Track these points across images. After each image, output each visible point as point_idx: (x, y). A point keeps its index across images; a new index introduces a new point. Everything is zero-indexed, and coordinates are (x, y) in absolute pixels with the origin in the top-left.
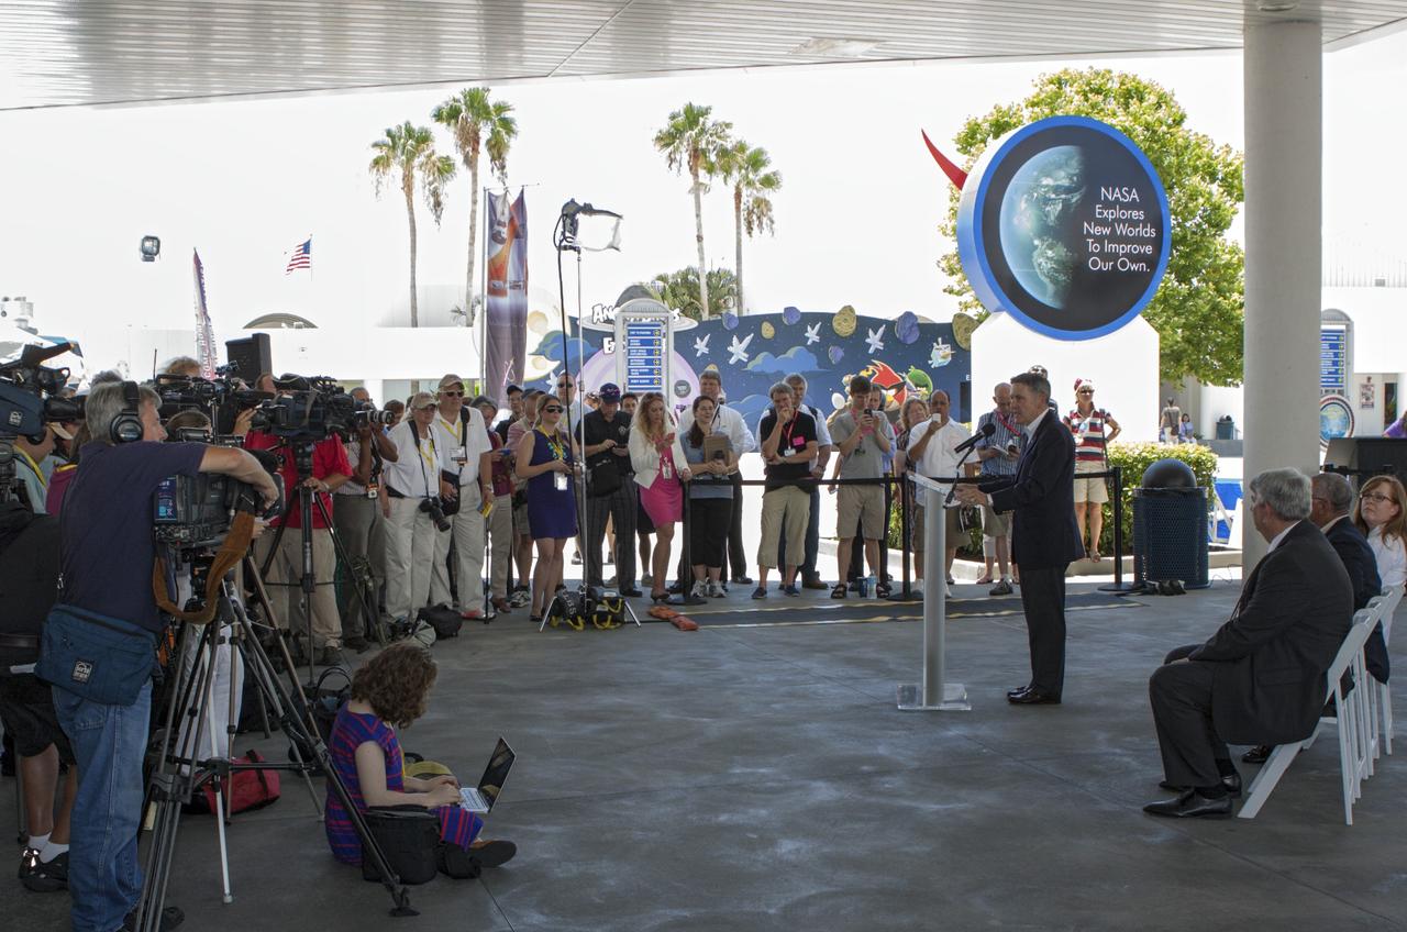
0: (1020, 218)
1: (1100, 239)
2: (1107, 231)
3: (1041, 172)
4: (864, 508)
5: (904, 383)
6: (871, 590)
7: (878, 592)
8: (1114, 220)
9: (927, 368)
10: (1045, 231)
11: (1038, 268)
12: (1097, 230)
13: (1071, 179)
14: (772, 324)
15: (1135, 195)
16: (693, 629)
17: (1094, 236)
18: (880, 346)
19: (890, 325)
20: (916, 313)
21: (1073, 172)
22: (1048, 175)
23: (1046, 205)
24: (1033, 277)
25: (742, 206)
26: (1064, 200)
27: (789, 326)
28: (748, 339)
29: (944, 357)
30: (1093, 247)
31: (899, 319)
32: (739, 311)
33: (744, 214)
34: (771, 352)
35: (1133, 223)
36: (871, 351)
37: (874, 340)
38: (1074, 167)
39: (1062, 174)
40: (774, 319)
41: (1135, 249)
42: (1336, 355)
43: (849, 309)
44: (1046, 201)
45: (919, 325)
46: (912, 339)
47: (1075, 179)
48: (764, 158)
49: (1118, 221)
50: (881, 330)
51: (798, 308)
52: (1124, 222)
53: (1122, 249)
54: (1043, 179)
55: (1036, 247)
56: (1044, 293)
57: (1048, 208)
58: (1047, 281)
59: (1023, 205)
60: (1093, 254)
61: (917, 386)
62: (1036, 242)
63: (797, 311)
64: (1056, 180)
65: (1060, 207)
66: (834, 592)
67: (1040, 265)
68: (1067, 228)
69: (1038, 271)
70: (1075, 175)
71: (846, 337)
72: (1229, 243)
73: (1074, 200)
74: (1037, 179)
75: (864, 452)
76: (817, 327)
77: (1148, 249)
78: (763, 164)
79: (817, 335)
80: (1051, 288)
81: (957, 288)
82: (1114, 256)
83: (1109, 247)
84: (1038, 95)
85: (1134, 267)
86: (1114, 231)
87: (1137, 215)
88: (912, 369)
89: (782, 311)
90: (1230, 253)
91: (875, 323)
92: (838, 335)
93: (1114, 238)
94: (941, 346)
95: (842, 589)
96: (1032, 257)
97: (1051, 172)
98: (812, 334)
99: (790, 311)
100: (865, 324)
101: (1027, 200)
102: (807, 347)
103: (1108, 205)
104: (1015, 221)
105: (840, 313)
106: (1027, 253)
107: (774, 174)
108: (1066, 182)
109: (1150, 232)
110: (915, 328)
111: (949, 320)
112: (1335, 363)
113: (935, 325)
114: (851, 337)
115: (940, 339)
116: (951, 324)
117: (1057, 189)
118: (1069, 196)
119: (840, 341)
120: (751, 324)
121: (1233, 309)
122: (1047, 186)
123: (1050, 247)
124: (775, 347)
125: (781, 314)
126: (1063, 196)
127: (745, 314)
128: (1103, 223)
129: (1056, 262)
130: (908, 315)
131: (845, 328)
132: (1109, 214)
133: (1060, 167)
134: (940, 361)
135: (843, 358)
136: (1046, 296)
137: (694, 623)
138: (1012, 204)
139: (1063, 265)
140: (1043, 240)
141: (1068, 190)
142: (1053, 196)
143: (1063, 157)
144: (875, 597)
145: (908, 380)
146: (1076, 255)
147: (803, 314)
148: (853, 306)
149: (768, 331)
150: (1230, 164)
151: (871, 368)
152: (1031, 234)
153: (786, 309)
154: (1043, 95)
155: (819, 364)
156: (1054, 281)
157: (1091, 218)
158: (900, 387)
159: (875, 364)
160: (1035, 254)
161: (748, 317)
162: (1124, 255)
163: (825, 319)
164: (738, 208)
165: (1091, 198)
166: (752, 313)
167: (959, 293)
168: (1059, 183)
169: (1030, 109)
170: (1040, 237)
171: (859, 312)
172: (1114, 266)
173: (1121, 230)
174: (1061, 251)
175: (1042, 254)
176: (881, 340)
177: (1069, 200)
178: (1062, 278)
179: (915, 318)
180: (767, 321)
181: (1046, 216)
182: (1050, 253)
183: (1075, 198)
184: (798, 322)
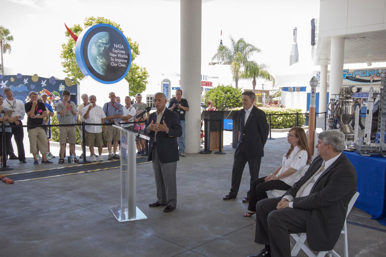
0: (93, 50)
1: (114, 58)
2: (116, 56)
3: (98, 38)
4: (68, 134)
5: (52, 95)
6: (72, 160)
7: (75, 160)
8: (118, 53)
9: (58, 91)
10: (100, 54)
11: (98, 64)
12: (113, 55)
13: (106, 41)
14: (14, 78)
15: (122, 47)
16: (12, 183)
17: (112, 57)
18: (45, 85)
19: (48, 79)
20: (55, 77)
21: (107, 39)
22: (100, 39)
23: (100, 47)
24: (97, 67)
25: (2, 45)
26: (105, 46)
27: (19, 79)
28: (6, 82)
29: (63, 88)
30: (112, 60)
31: (50, 78)
32: (3, 74)
33: (3, 47)
34: (13, 85)
35: (122, 54)
36: (43, 86)
37: (44, 83)
38: (107, 38)
39: (104, 39)
40: (14, 77)
41: (123, 61)
42: (167, 90)
43: (36, 75)
44: (100, 46)
45: (56, 80)
46: (54, 84)
47: (107, 41)
48: (8, 32)
49: (119, 53)
50: (45, 81)
51: (21, 74)
52: (120, 53)
53: (120, 61)
54: (99, 40)
55: (97, 59)
56: (100, 71)
57: (100, 48)
58: (100, 68)
59: (94, 47)
60: (112, 61)
61: (55, 96)
62: (97, 57)
63: (21, 75)
64: (102, 41)
65: (103, 48)
66: (59, 162)
67: (98, 63)
68: (106, 54)
69: (98, 65)
70: (107, 40)
71: (35, 82)
72: (134, 63)
73: (107, 47)
74: (97, 40)
75: (69, 115)
76: (27, 79)
77: (126, 61)
78: (8, 33)
79: (27, 81)
80: (101, 70)
81: (66, 71)
82: (117, 62)
83: (116, 60)
84: (88, 22)
85: (123, 65)
86: (117, 56)
87: (123, 52)
88: (54, 91)
89: (16, 74)
90: (134, 65)
91: (44, 79)
92: (33, 82)
93: (117, 58)
94: (62, 86)
95: (62, 161)
96: (96, 61)
97: (101, 38)
98: (26, 81)
99: (19, 75)
100: (41, 79)
101: (95, 46)
102: (24, 84)
103: (116, 49)
104: (92, 51)
105: (34, 76)
106: (95, 60)
107: (11, 36)
108: (105, 42)
109: (127, 57)
110: (55, 81)
111: (64, 79)
112: (167, 92)
113: (60, 80)
114: (37, 82)
115: (61, 84)
116: (64, 80)
117: (103, 43)
118: (106, 45)
119: (34, 83)
120: (7, 78)
121: (136, 78)
122: (100, 42)
123: (101, 59)
124: (15, 84)
125: (16, 75)
126: (104, 45)
127: (5, 75)
128: (115, 53)
129: (103, 63)
130: (53, 77)
131: (35, 80)
132: (116, 51)
133: (103, 37)
134: (62, 89)
135: (35, 88)
136: (100, 72)
137: (12, 180)
138: (91, 46)
139: (105, 64)
140: (99, 57)
141: (106, 44)
142: (102, 45)
143: (104, 35)
144: (74, 162)
145: (53, 94)
146: (108, 61)
147: (23, 76)
148: (37, 74)
149: (12, 80)
150: (136, 46)
151: (43, 91)
152: (96, 55)
153: (18, 74)
154: (89, 22)
155: (28, 89)
156: (102, 68)
157: (112, 52)
158: (51, 96)
159: (43, 90)
160: (97, 60)
161: (5, 76)
162: (120, 62)
163: (30, 77)
164: (1, 46)
165: (111, 47)
166: (7, 74)
167: (67, 72)
168: (103, 42)
169: (86, 26)
170: (98, 56)
171: (39, 76)
172: (118, 65)
173: (119, 55)
174: (104, 60)
175: (99, 61)
176: (45, 83)
177: (106, 46)
178: (104, 67)
179: (55, 78)
180: (12, 77)
181: (100, 50)
182: (101, 60)
183: (108, 46)
184: (21, 78)
